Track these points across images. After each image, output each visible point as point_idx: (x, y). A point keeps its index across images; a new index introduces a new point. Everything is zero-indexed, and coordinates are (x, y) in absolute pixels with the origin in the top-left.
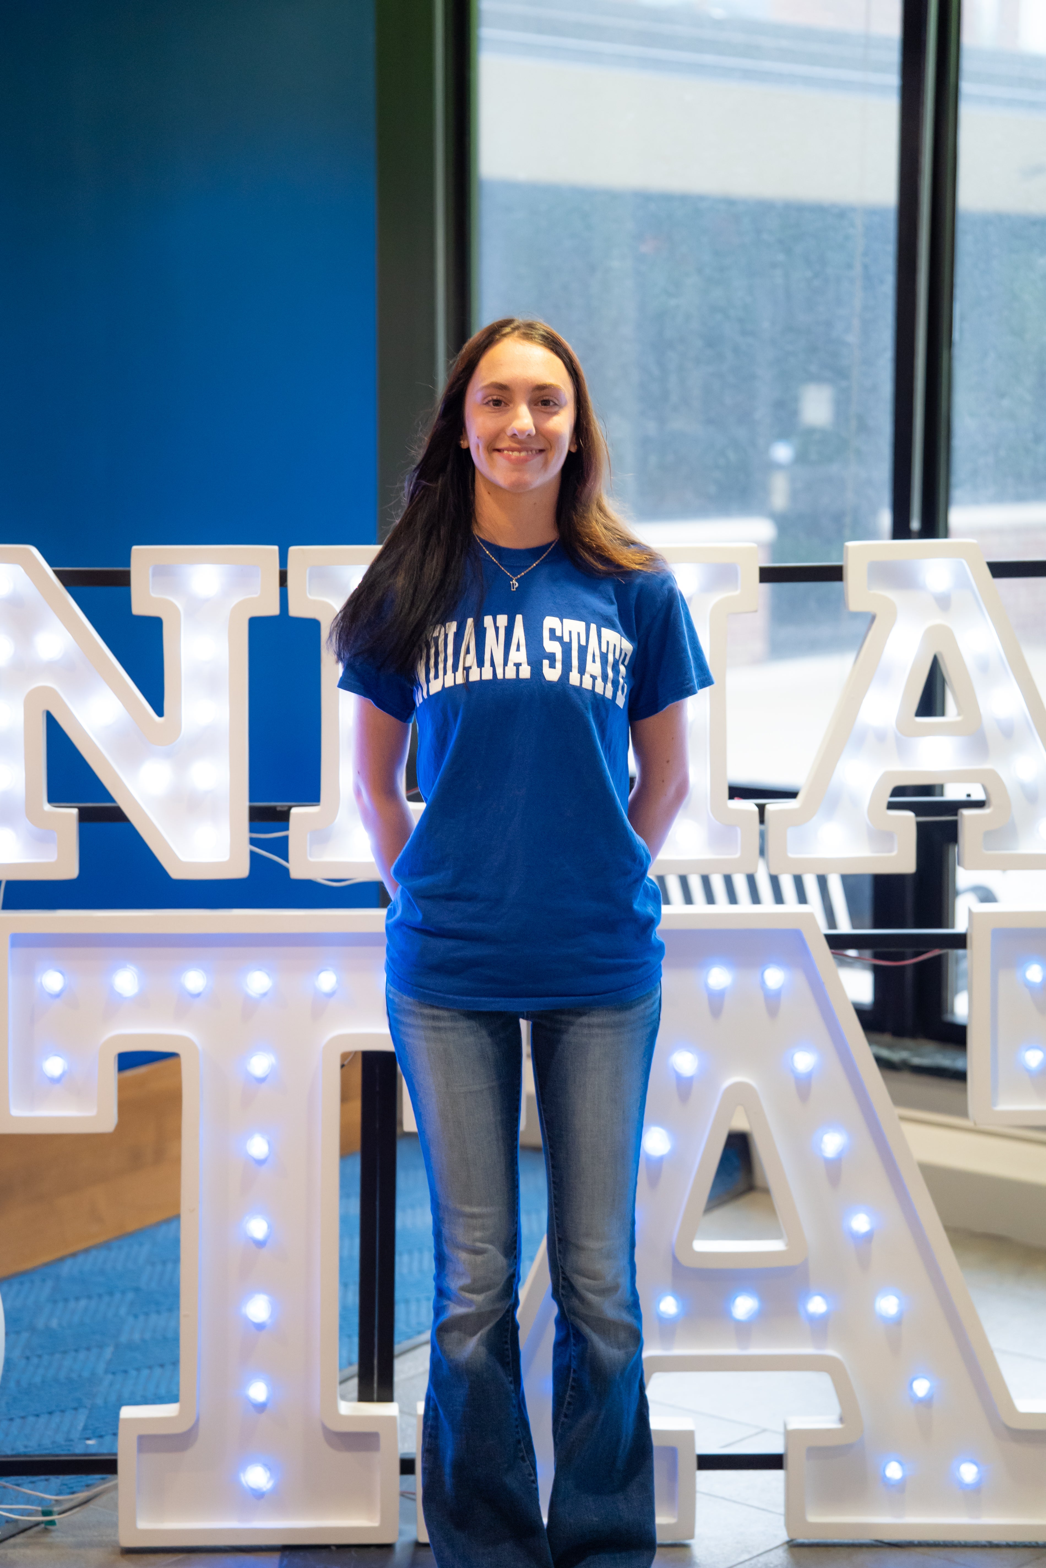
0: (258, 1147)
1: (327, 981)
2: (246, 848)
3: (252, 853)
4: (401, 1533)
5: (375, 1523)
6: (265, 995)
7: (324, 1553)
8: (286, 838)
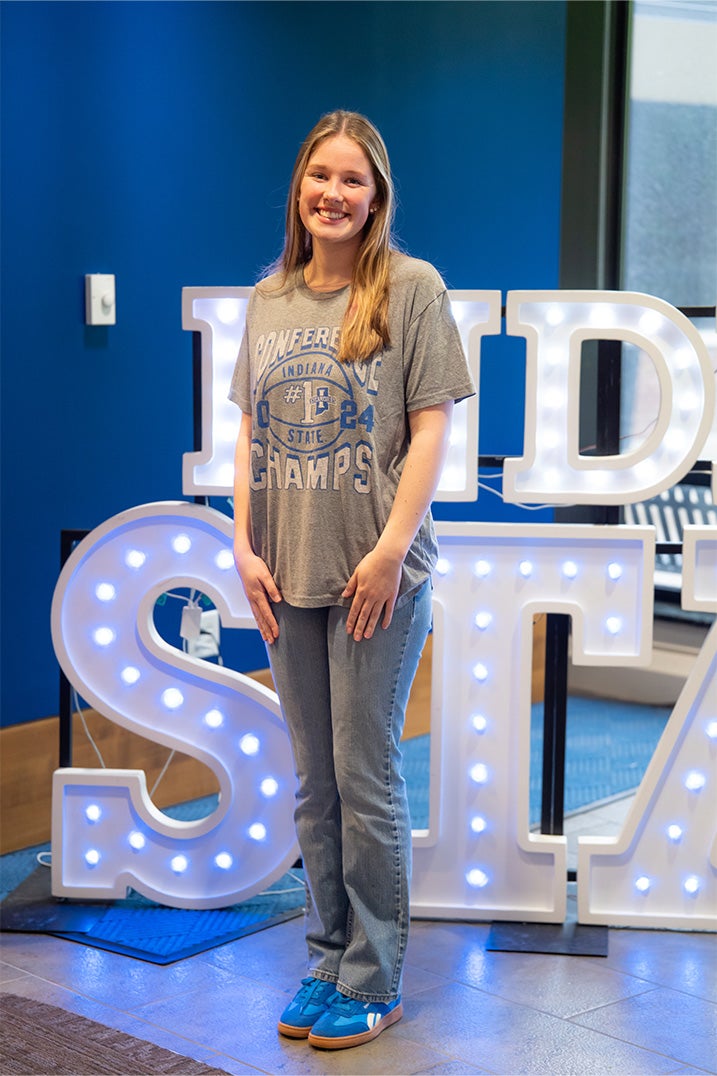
0: (480, 671)
1: (526, 568)
2: (476, 484)
3: (480, 488)
4: (567, 918)
5: (551, 910)
6: (485, 576)
7: (519, 926)
8: (501, 478)
